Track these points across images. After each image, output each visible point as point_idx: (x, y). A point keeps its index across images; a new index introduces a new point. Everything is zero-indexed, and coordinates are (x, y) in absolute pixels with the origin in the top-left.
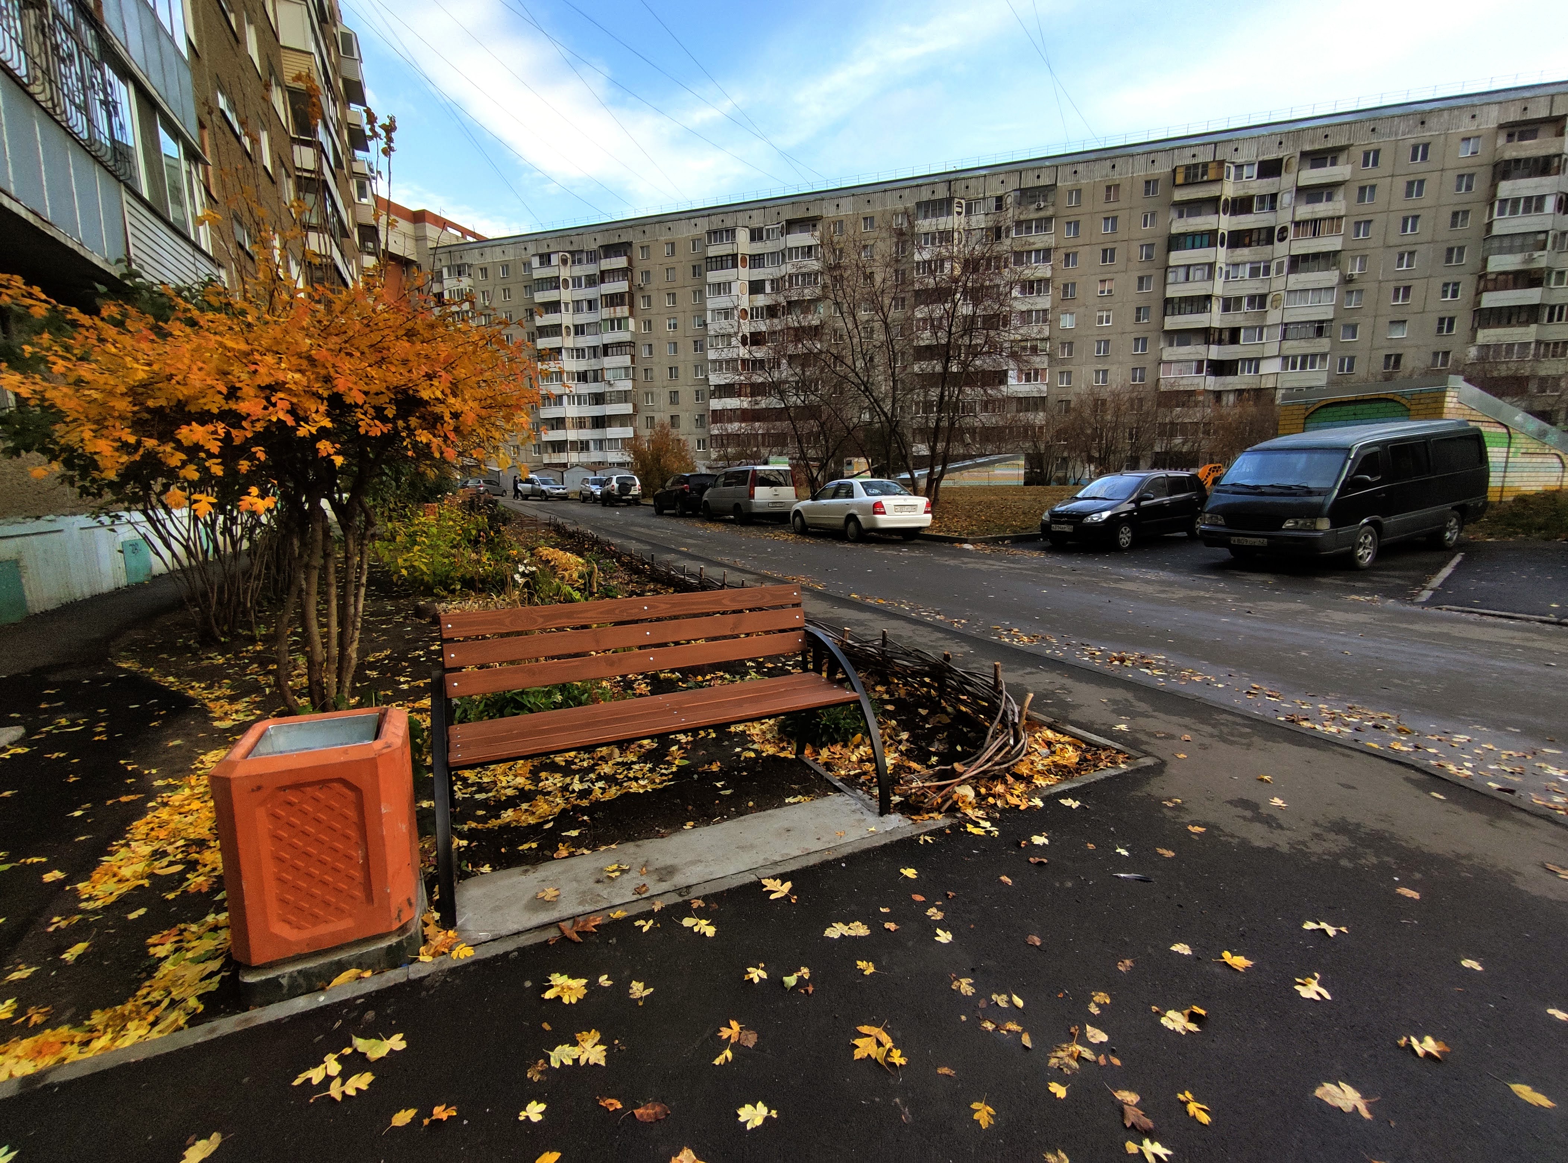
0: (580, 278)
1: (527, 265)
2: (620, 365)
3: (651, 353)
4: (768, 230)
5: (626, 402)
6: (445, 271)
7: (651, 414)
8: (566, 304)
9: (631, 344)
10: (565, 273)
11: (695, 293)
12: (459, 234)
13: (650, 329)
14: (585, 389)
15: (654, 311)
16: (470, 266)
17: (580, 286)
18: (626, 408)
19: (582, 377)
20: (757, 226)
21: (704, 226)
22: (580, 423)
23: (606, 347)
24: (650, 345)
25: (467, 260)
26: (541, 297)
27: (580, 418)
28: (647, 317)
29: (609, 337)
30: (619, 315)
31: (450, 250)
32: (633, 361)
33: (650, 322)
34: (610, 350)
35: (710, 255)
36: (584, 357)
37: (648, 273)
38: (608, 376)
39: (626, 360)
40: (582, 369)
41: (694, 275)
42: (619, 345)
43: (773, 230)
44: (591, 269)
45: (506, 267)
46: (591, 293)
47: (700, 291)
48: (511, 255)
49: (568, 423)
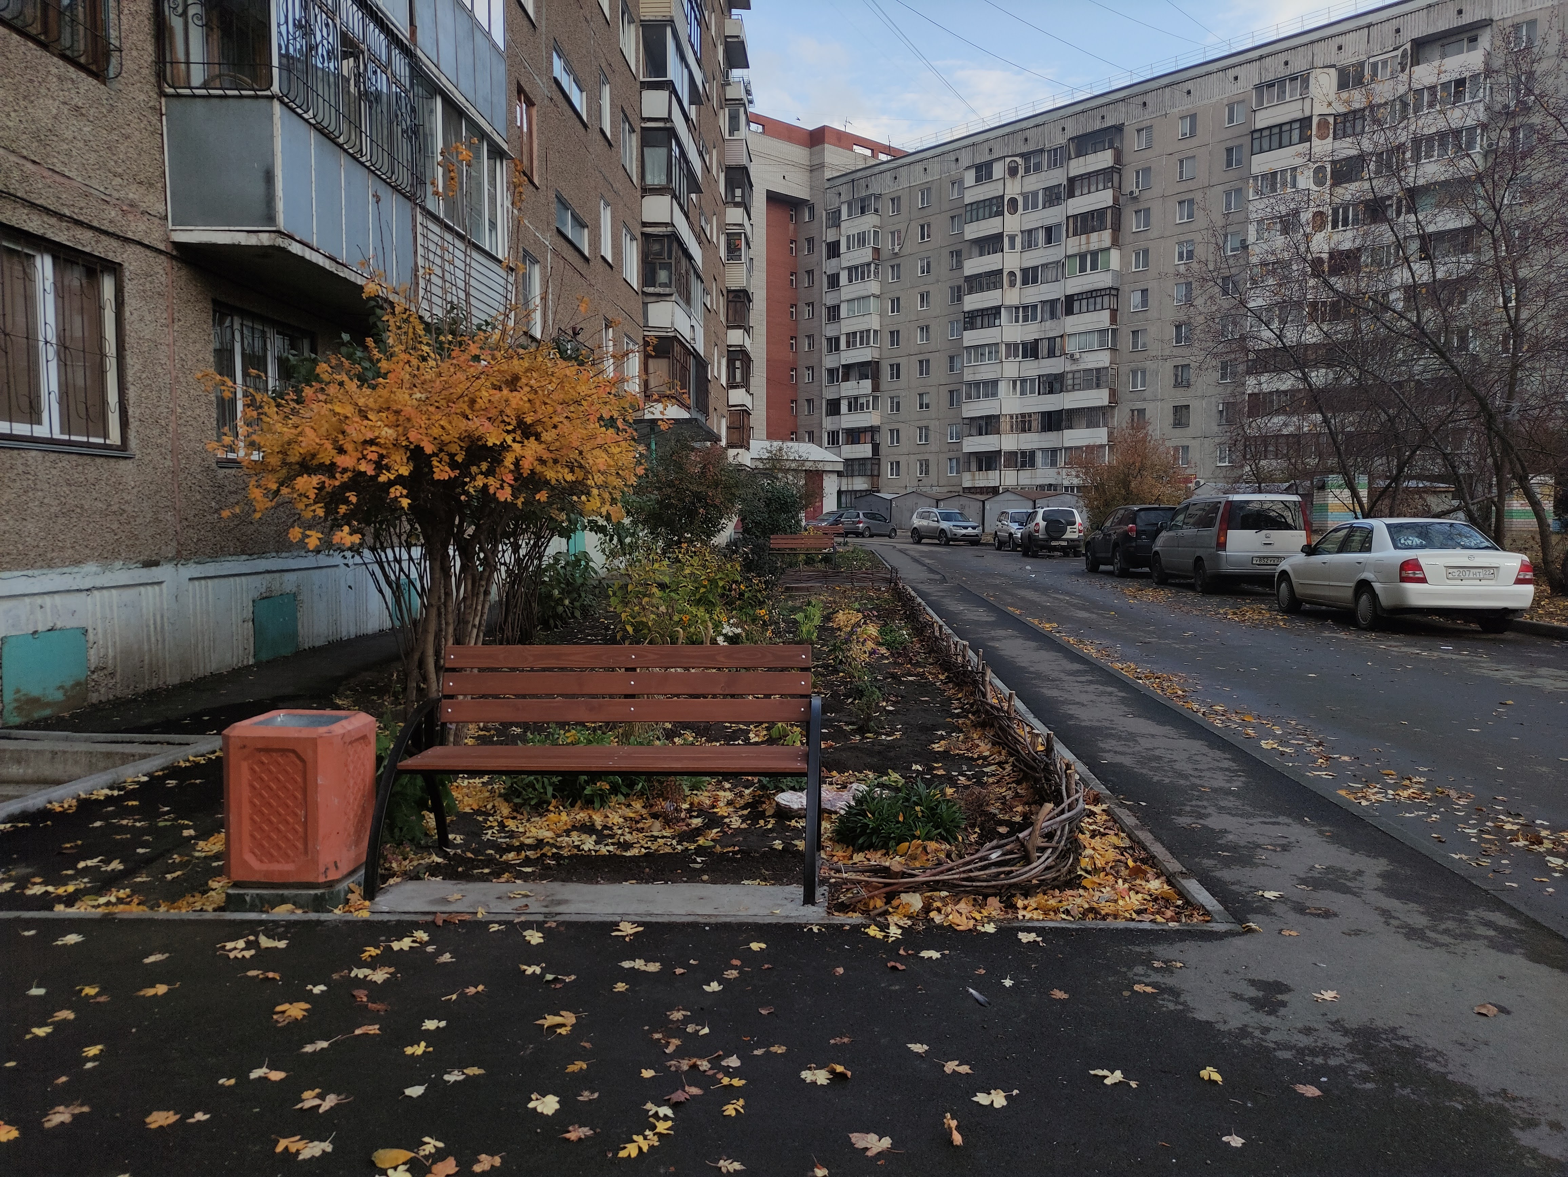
0: (1035, 194)
1: (957, 182)
2: (1090, 327)
3: (1145, 302)
4: (1375, 66)
5: (1098, 386)
6: (844, 209)
7: (1139, 405)
8: (1012, 238)
9: (1113, 292)
10: (1013, 189)
11: (1228, 194)
12: (868, 153)
13: (1146, 264)
14: (1033, 369)
15: (1154, 233)
16: (878, 197)
17: (1035, 206)
18: (1099, 397)
19: (1031, 350)
20: (1354, 60)
21: (1250, 76)
22: (1023, 423)
23: (1070, 300)
24: (1144, 292)
25: (875, 189)
26: (974, 230)
27: (1023, 415)
28: (1143, 245)
29: (1075, 284)
30: (1094, 246)
31: (851, 178)
32: (1113, 319)
33: (1146, 252)
34: (1076, 305)
35: (1259, 126)
36: (1034, 318)
37: (1147, 170)
38: (1071, 346)
39: (1103, 319)
40: (1030, 337)
41: (1229, 164)
42: (1092, 295)
43: (1385, 63)
44: (1057, 177)
45: (926, 191)
46: (1054, 215)
47: (1238, 191)
48: (935, 171)
49: (1005, 425)
